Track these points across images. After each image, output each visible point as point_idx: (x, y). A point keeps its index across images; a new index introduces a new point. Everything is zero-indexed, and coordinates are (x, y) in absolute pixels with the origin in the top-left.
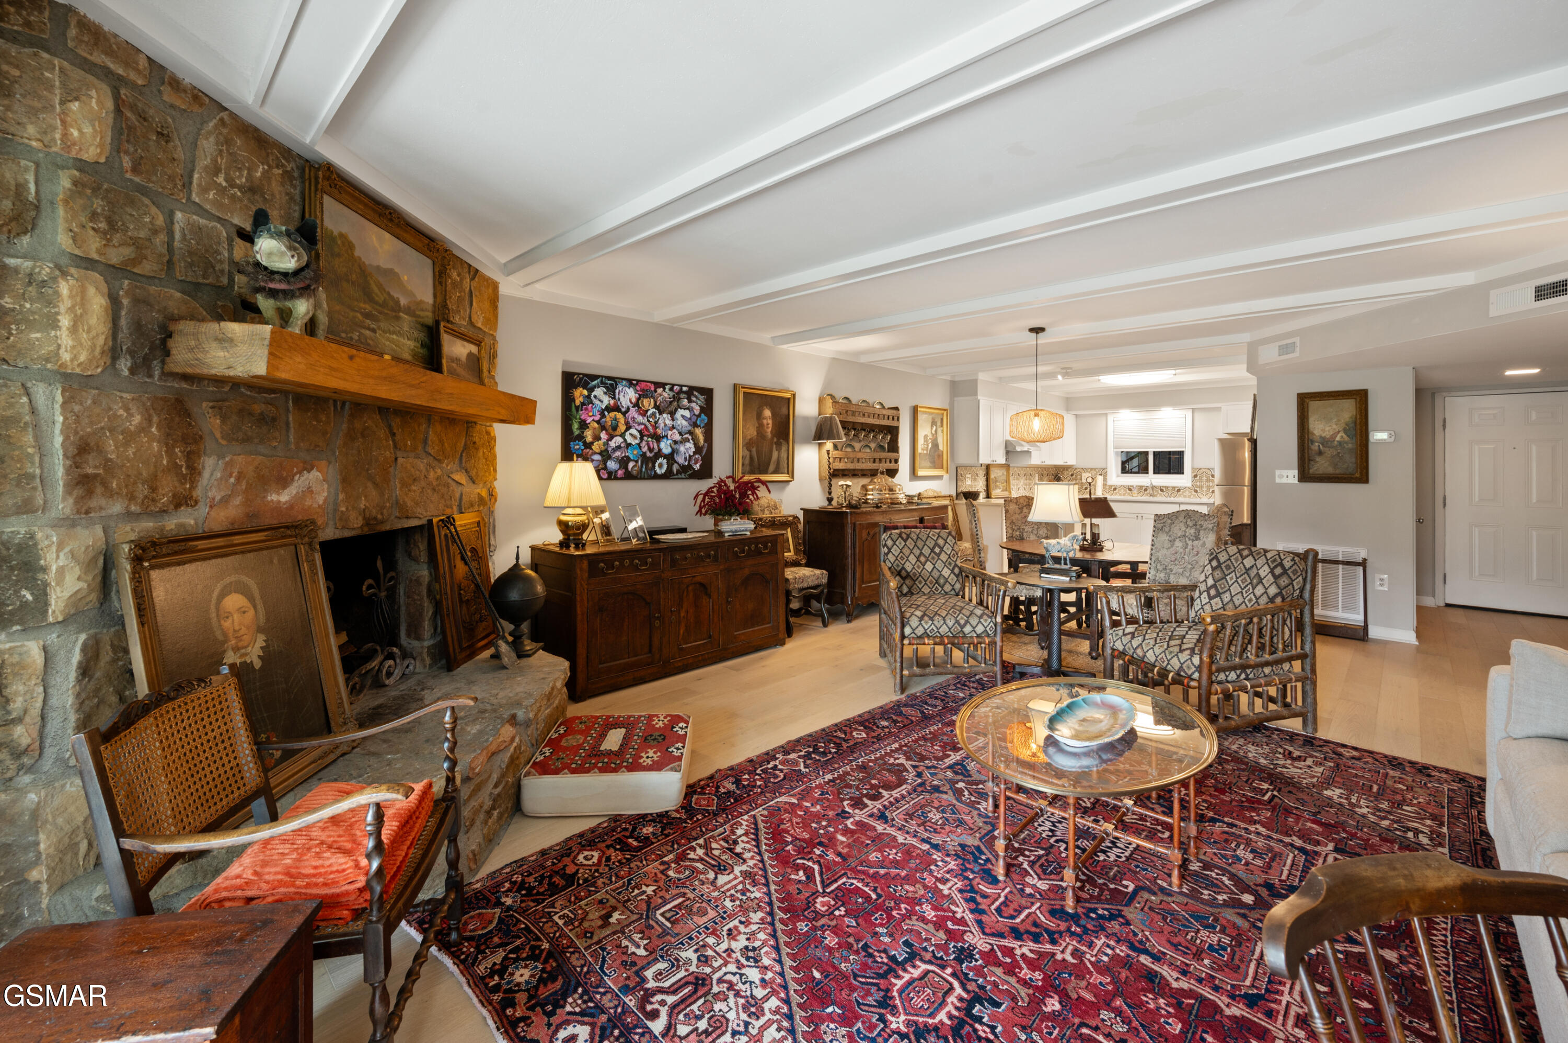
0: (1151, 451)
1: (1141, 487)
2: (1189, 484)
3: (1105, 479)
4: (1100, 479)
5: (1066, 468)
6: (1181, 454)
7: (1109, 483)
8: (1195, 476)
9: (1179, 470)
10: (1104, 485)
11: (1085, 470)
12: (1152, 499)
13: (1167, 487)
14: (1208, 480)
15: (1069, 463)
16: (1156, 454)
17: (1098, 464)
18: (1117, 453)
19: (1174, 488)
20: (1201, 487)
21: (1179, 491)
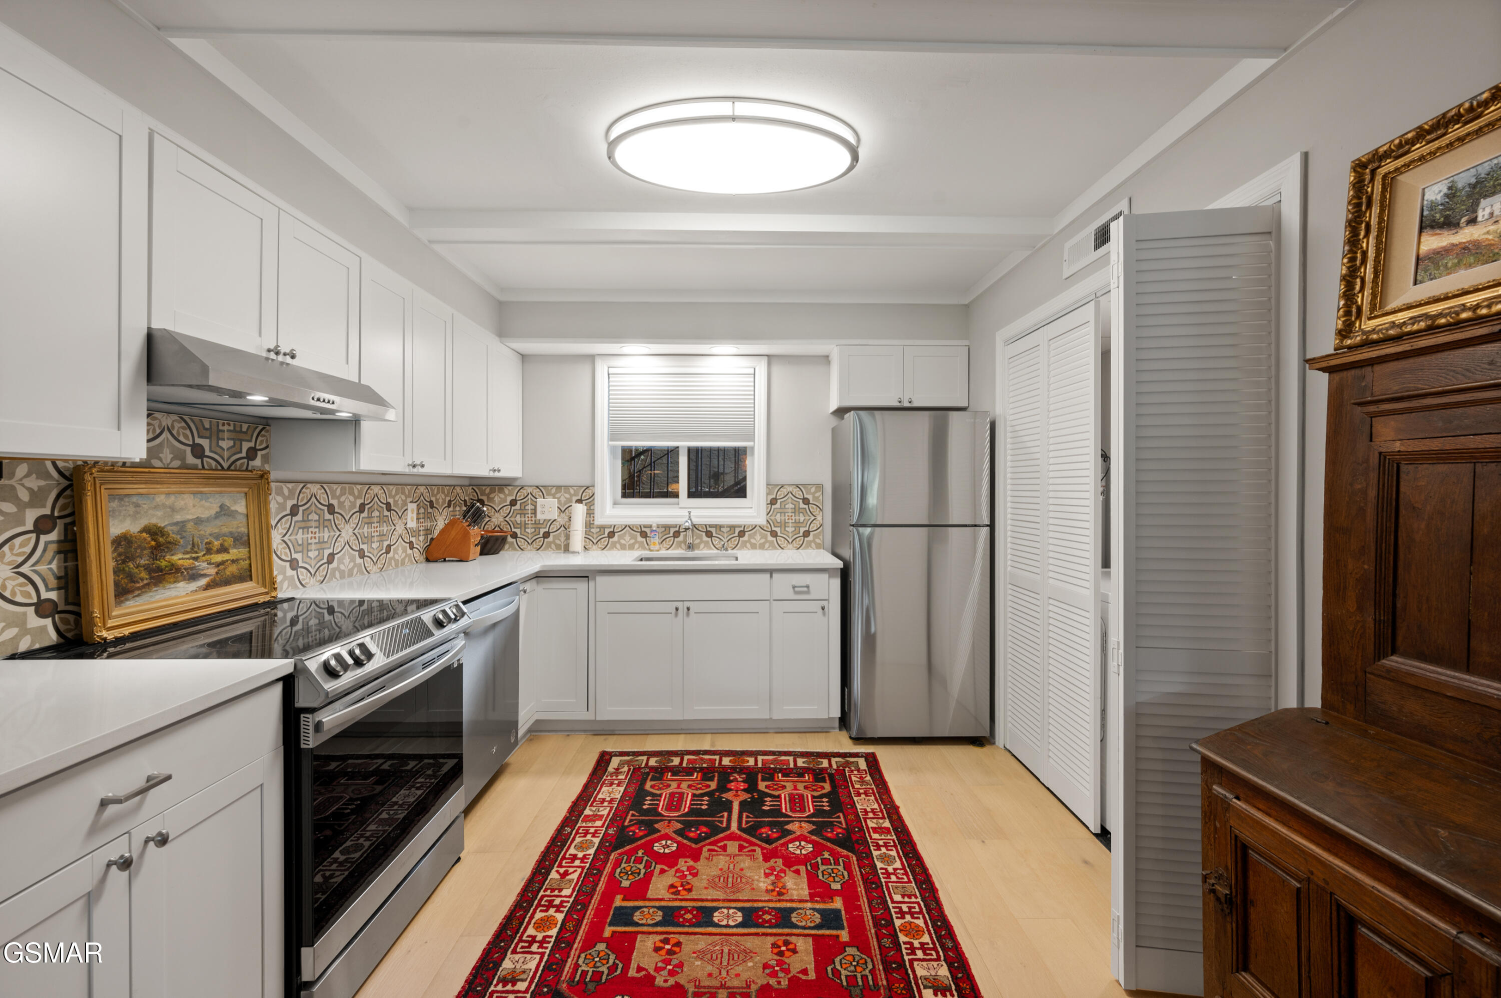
0: (684, 444)
1: (667, 527)
2: (762, 520)
3: (590, 513)
4: (579, 511)
5: (499, 485)
6: (738, 455)
7: (599, 520)
8: (773, 502)
9: (739, 490)
10: (589, 525)
11: (544, 490)
12: (690, 554)
13: (719, 527)
14: (797, 510)
15: (505, 473)
16: (695, 454)
17: (575, 477)
18: (613, 449)
19: (732, 527)
20: (783, 525)
21: (742, 534)
